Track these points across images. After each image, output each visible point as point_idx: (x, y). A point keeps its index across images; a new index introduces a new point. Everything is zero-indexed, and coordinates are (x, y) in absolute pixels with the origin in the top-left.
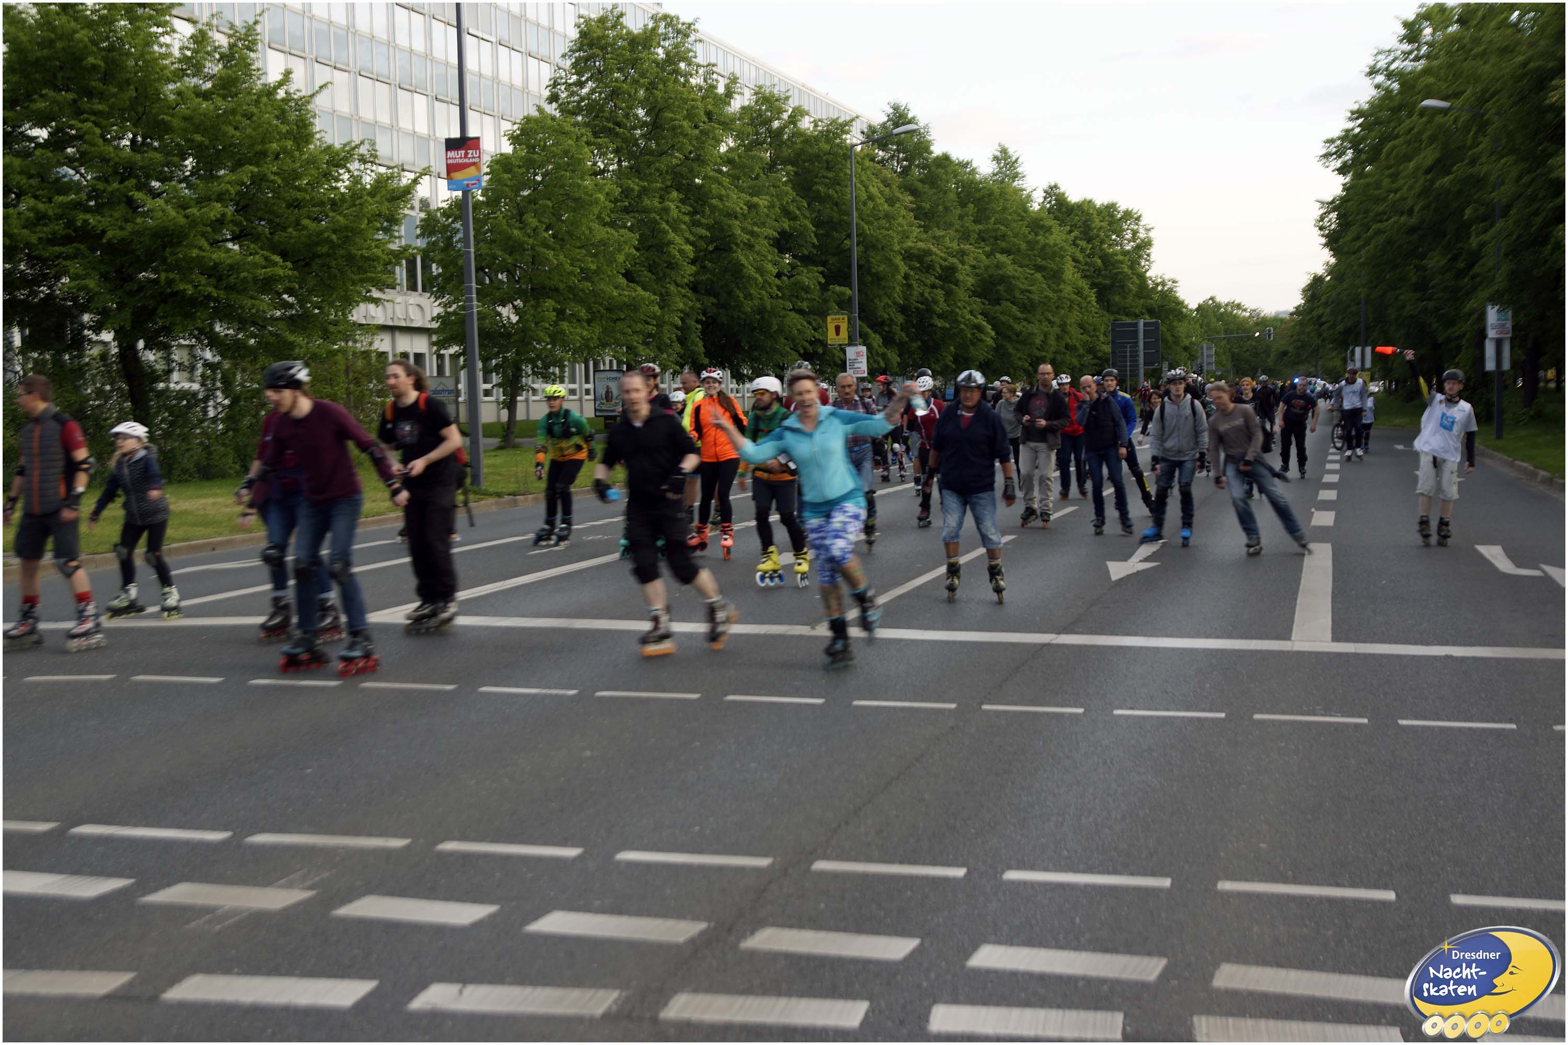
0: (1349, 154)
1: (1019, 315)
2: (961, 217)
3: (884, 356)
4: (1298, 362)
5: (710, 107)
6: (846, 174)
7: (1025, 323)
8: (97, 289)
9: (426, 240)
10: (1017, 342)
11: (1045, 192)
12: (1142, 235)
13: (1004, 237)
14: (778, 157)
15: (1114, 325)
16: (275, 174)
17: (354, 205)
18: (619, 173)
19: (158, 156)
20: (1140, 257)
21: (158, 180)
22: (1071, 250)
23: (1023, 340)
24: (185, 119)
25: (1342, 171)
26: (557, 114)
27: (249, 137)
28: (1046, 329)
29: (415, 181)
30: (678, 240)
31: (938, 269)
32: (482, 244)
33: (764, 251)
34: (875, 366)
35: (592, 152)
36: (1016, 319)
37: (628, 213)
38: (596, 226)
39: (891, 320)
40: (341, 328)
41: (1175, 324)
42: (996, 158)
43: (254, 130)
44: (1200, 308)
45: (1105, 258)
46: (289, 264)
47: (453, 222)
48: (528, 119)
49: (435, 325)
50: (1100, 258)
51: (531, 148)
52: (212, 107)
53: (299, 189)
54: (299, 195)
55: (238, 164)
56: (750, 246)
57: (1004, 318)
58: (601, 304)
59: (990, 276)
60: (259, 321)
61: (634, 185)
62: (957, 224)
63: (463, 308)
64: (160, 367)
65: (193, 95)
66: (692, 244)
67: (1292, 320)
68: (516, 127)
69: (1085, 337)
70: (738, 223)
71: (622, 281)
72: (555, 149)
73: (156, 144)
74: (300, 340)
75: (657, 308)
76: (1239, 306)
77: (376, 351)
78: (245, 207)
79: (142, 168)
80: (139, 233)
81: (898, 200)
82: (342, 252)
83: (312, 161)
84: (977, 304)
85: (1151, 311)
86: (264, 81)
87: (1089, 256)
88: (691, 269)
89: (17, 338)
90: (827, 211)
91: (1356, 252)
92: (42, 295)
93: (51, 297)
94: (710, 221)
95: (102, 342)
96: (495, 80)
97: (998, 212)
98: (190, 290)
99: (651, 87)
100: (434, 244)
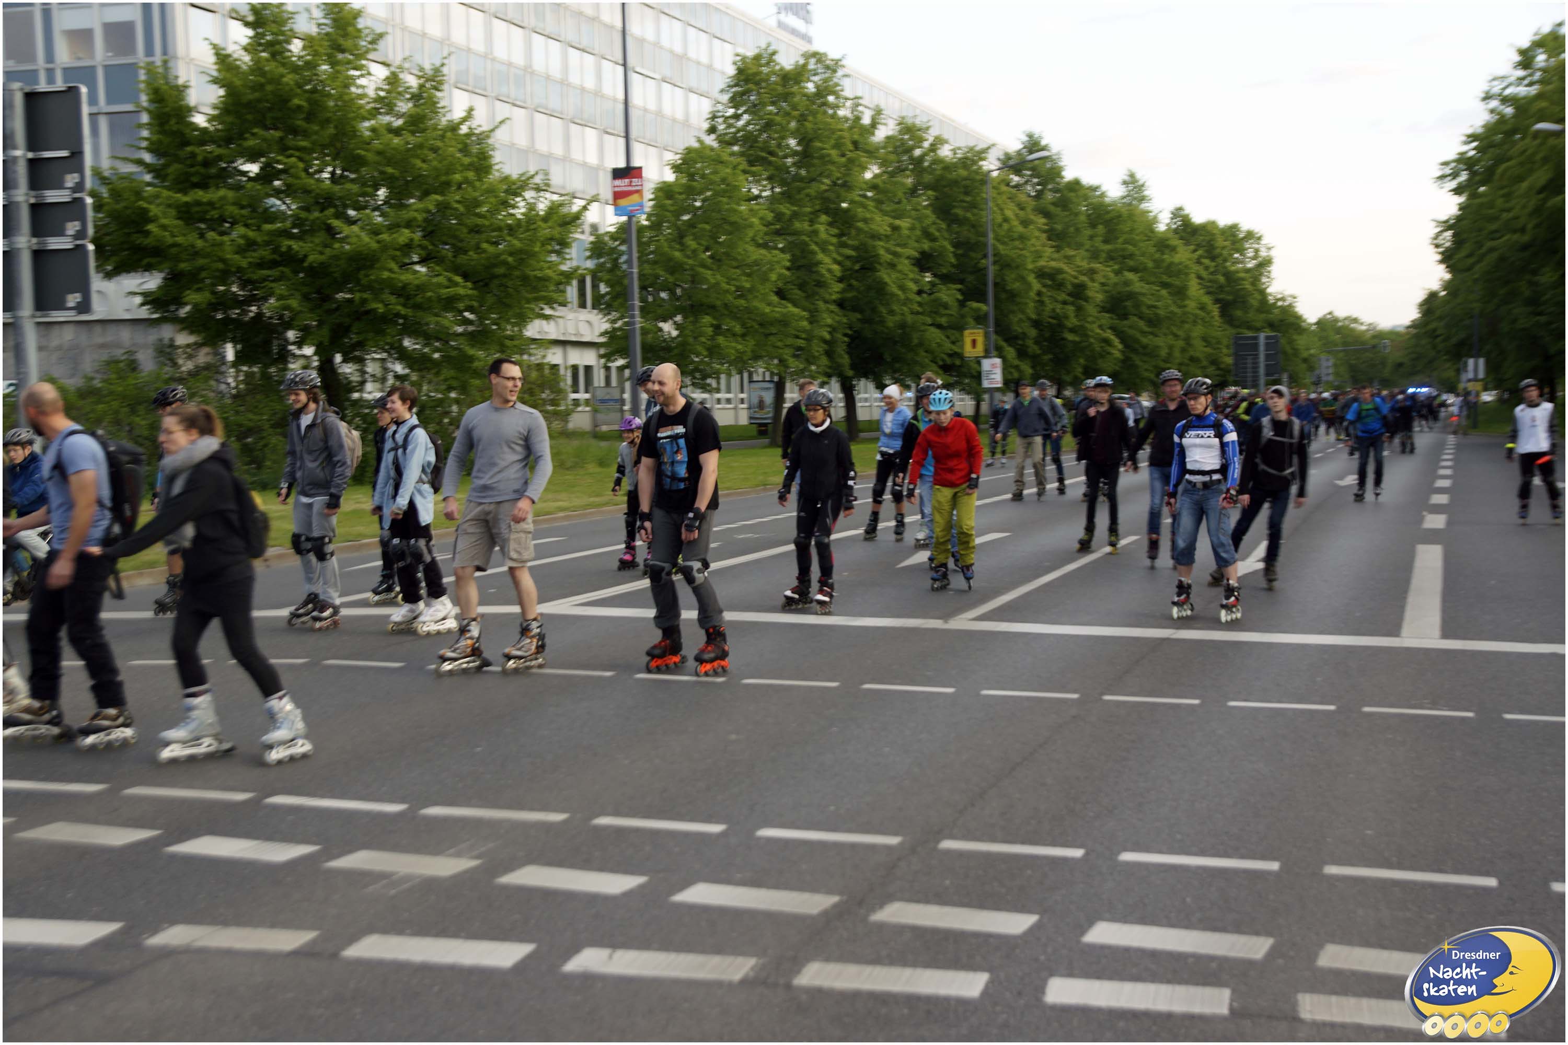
0: (1464, 177)
1: (1147, 329)
2: (1091, 238)
3: (1018, 368)
4: (1413, 373)
5: (856, 137)
6: (982, 198)
7: (1151, 337)
8: (299, 309)
10: (1145, 354)
11: (1172, 213)
12: (1263, 253)
13: (1131, 256)
14: (919, 183)
15: (1237, 339)
16: (458, 202)
17: (528, 230)
18: (773, 199)
19: (355, 188)
20: (1261, 274)
21: (355, 209)
22: (1196, 268)
23: (1149, 353)
24: (379, 153)
25: (1457, 191)
26: (715, 145)
27: (436, 169)
28: (1172, 342)
29: (585, 208)
30: (827, 260)
31: (1069, 287)
32: (645, 265)
33: (906, 270)
34: (1010, 377)
35: (747, 180)
36: (1143, 333)
37: (780, 235)
38: (751, 248)
39: (1024, 334)
40: (516, 343)
41: (1295, 337)
42: (1125, 183)
43: (440, 162)
44: (1320, 323)
45: (1228, 275)
46: (470, 285)
47: (619, 245)
48: (689, 150)
49: (602, 340)
50: (1224, 275)
51: (691, 176)
52: (402, 142)
53: (480, 216)
54: (479, 221)
55: (426, 194)
56: (892, 266)
57: (1131, 332)
58: (754, 320)
59: (1119, 293)
60: (443, 336)
61: (786, 209)
62: (1088, 244)
63: (626, 324)
64: (356, 378)
65: (385, 132)
66: (839, 263)
67: (1407, 333)
68: (678, 156)
69: (1208, 350)
70: (881, 243)
71: (775, 299)
72: (712, 177)
73: (353, 176)
74: (481, 354)
75: (806, 323)
76: (1355, 320)
77: (548, 364)
78: (432, 232)
79: (340, 198)
80: (336, 258)
81: (1032, 222)
82: (517, 273)
83: (491, 191)
84: (1106, 319)
85: (1271, 325)
86: (448, 117)
87: (1212, 273)
88: (838, 287)
89: (230, 353)
90: (966, 233)
91: (1469, 269)
92: (251, 314)
93: (259, 315)
94: (855, 243)
95: (304, 356)
96: (659, 113)
97: (1126, 233)
98: (381, 308)
99: (802, 119)
100: (602, 265)
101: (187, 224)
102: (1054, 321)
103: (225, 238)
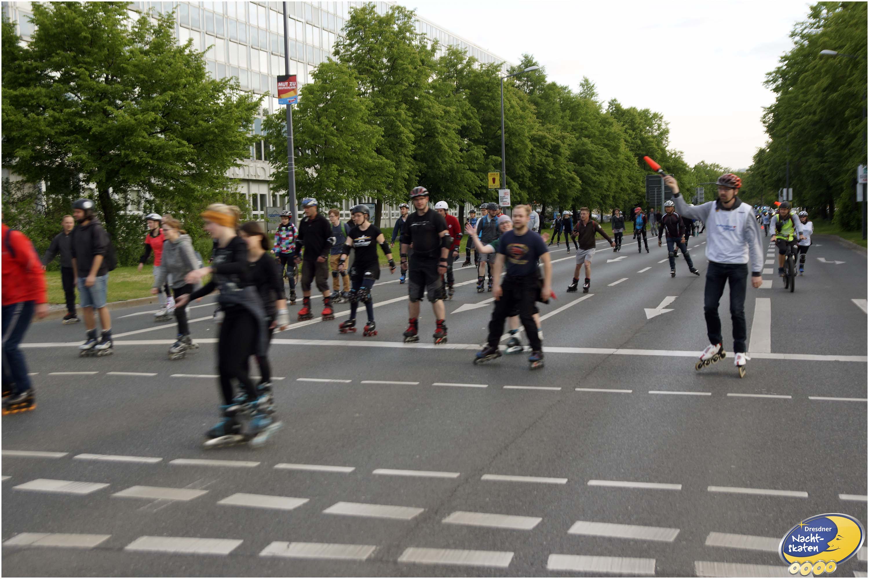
0: (780, 81)
1: (595, 171)
2: (562, 118)
3: (520, 194)
4: (751, 197)
5: (423, 57)
6: (498, 94)
7: (598, 176)
8: (87, 160)
9: (267, 132)
10: (594, 187)
11: (609, 103)
12: (663, 127)
13: (586, 128)
14: (461, 85)
15: (648, 177)
16: (184, 96)
17: (227, 113)
18: (373, 94)
19: (120, 87)
20: (662, 139)
21: (120, 100)
22: (624, 135)
23: (597, 186)
24: (135, 66)
25: (776, 90)
26: (339, 62)
27: (170, 75)
28: (610, 179)
29: (261, 99)
30: (406, 131)
31: (550, 146)
32: (297, 134)
33: (453, 137)
34: (515, 200)
35: (358, 83)
36: (593, 174)
37: (378, 116)
38: (360, 123)
39: (523, 175)
40: (220, 181)
41: (682, 176)
43: (173, 72)
44: (696, 167)
45: (643, 140)
46: (192, 146)
47: (281, 122)
48: (322, 65)
49: (272, 179)
50: (640, 140)
51: (325, 81)
52: (149, 59)
53: (197, 104)
54: (197, 107)
55: (164, 91)
56: (446, 134)
57: (586, 173)
58: (363, 167)
59: (579, 150)
60: (176, 177)
61: (381, 100)
62: (560, 121)
63: (287, 169)
64: (122, 202)
65: (139, 53)
66: (413, 133)
67: (748, 174)
68: (316, 69)
69: (631, 184)
70: (439, 121)
71: (375, 154)
72: (337, 81)
73: (119, 80)
74: (198, 187)
75: (394, 169)
76: (718, 166)
77: (239, 193)
78: (168, 114)
79: (111, 93)
80: (110, 129)
81: (527, 108)
82: (220, 139)
83: (204, 89)
84: (572, 165)
85: (668, 169)
86: (177, 44)
87: (634, 139)
88: (412, 147)
89: (43, 186)
90: (488, 114)
91: (784, 135)
92: (57, 163)
93: (62, 164)
94: (423, 121)
95: (90, 189)
96: (304, 43)
97: (583, 115)
98: (137, 160)
99: (391, 46)
100: (271, 134)
102: (541, 167)
103: (41, 117)
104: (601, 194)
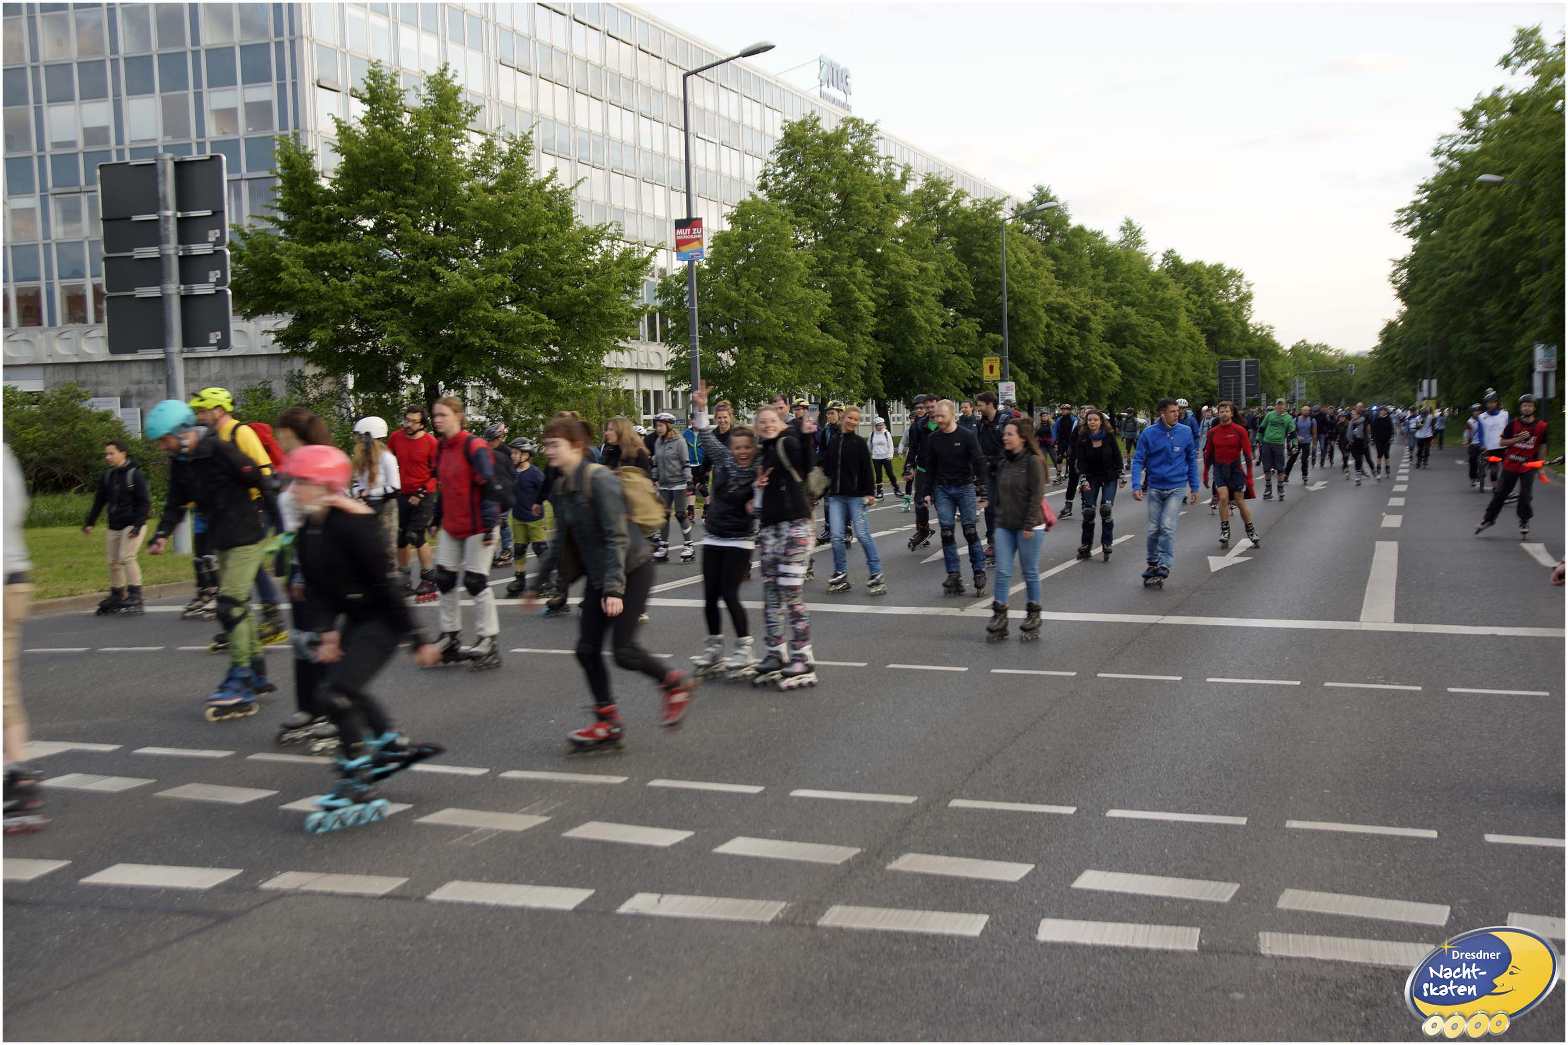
0: (1418, 221)
1: (1142, 355)
2: (1093, 277)
3: (1030, 390)
4: (1376, 392)
5: (888, 191)
6: (998, 243)
7: (1146, 363)
8: (408, 343)
9: (662, 301)
10: (1141, 378)
11: (1164, 255)
12: (1244, 289)
13: (1129, 292)
14: (943, 231)
15: (1221, 364)
16: (543, 250)
17: (604, 274)
18: (816, 245)
19: (455, 239)
20: (1242, 308)
21: (455, 257)
22: (1185, 302)
23: (1145, 376)
24: (476, 209)
25: (1412, 234)
26: (766, 199)
27: (524, 222)
28: (1164, 367)
29: (653, 254)
31: (1074, 320)
32: (706, 303)
33: (932, 306)
35: (794, 229)
36: (1139, 359)
37: (822, 277)
38: (797, 288)
39: (1035, 361)
40: (595, 371)
41: (1272, 362)
42: (1122, 229)
43: (528, 216)
44: (1293, 350)
45: (1213, 309)
46: (553, 322)
47: (683, 286)
48: (743, 204)
49: (669, 368)
50: (1209, 308)
51: (745, 228)
52: (495, 200)
53: (562, 262)
54: (562, 266)
55: (516, 243)
56: (921, 302)
57: (1129, 358)
58: (800, 350)
59: (1118, 325)
60: (531, 366)
61: (828, 254)
62: (1090, 283)
63: (689, 354)
65: (481, 192)
66: (874, 300)
67: (1371, 358)
68: (733, 209)
69: (1196, 374)
70: (911, 283)
71: (819, 331)
72: (763, 226)
73: (454, 229)
74: (563, 381)
75: (845, 352)
76: (1325, 347)
77: (623, 389)
78: (521, 277)
79: (442, 248)
80: (439, 299)
81: (1042, 263)
82: (594, 311)
83: (572, 240)
84: (1107, 347)
85: (1251, 352)
86: (536, 177)
87: (1200, 307)
88: (873, 321)
89: (350, 381)
90: (984, 273)
92: (368, 349)
93: (375, 349)
94: (888, 283)
95: (413, 384)
96: (718, 173)
97: (1124, 272)
98: (478, 343)
99: (841, 176)
100: (668, 303)
101: (313, 272)
102: (1061, 350)
103: (345, 284)
104: (1150, 389)
